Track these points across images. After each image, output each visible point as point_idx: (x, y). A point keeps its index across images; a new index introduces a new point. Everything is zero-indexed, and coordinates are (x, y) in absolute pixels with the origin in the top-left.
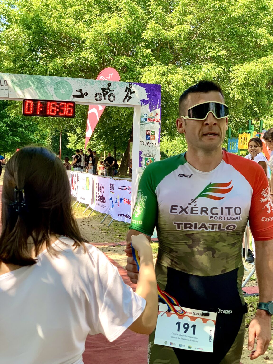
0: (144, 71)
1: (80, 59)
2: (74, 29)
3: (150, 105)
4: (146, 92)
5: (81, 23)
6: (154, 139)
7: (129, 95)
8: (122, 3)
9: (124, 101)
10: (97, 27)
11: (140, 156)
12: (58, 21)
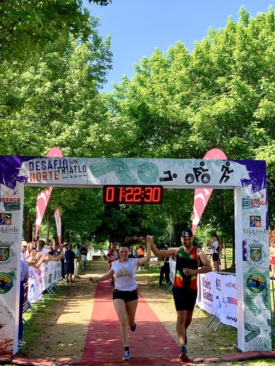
0: (258, 151)
1: (188, 144)
2: (180, 114)
3: (252, 185)
4: (248, 170)
5: (188, 108)
6: (260, 226)
7: (227, 174)
8: (231, 84)
9: (220, 182)
10: (205, 110)
11: (243, 248)
12: (163, 108)
